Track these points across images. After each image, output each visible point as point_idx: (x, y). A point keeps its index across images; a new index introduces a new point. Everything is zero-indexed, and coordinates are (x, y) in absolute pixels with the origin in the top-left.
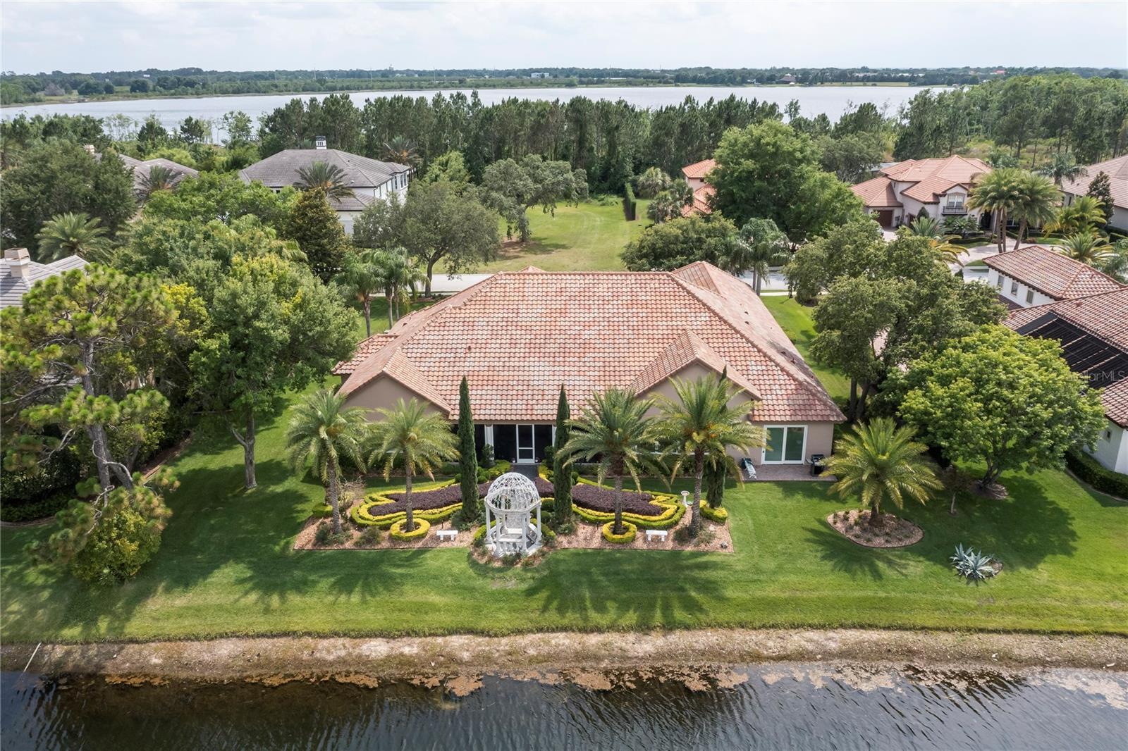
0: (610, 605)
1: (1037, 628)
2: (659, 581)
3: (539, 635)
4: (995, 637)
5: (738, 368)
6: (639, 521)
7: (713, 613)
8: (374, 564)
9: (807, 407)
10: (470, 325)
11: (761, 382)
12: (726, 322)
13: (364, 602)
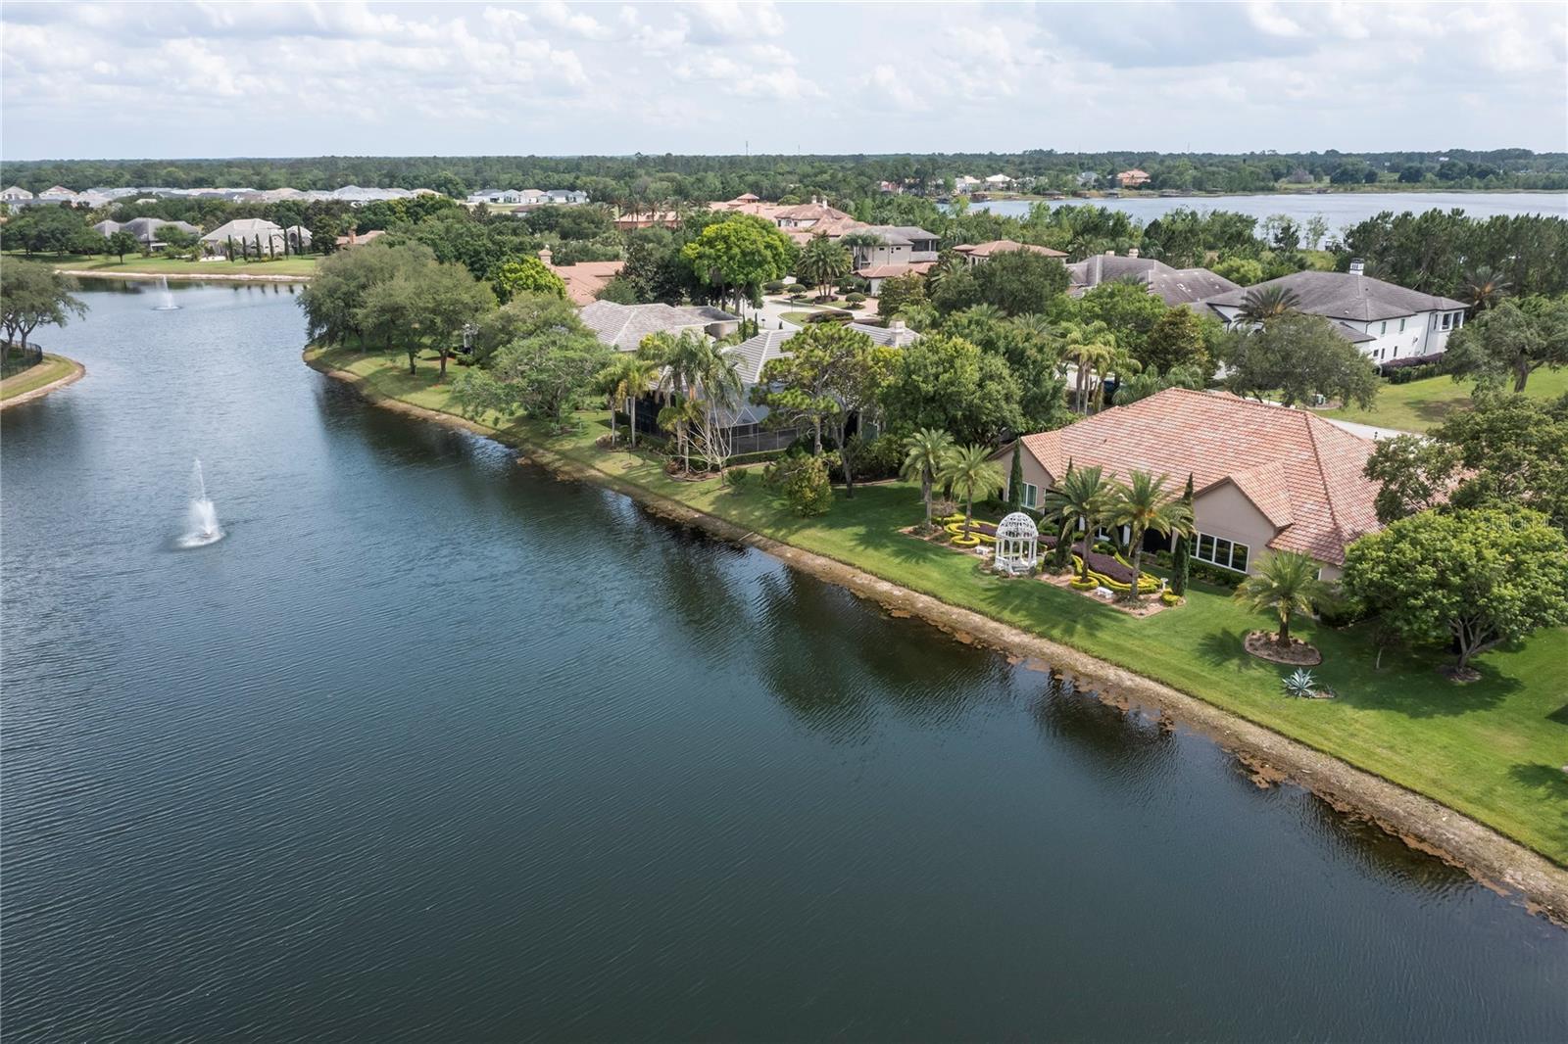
0: (1022, 612)
1: (1287, 733)
2: (1069, 613)
3: (967, 611)
4: (1249, 725)
5: (1295, 503)
6: (1106, 582)
7: (1076, 640)
8: (926, 550)
9: (1324, 548)
10: (1119, 424)
11: (1304, 519)
12: (1319, 464)
13: (899, 564)
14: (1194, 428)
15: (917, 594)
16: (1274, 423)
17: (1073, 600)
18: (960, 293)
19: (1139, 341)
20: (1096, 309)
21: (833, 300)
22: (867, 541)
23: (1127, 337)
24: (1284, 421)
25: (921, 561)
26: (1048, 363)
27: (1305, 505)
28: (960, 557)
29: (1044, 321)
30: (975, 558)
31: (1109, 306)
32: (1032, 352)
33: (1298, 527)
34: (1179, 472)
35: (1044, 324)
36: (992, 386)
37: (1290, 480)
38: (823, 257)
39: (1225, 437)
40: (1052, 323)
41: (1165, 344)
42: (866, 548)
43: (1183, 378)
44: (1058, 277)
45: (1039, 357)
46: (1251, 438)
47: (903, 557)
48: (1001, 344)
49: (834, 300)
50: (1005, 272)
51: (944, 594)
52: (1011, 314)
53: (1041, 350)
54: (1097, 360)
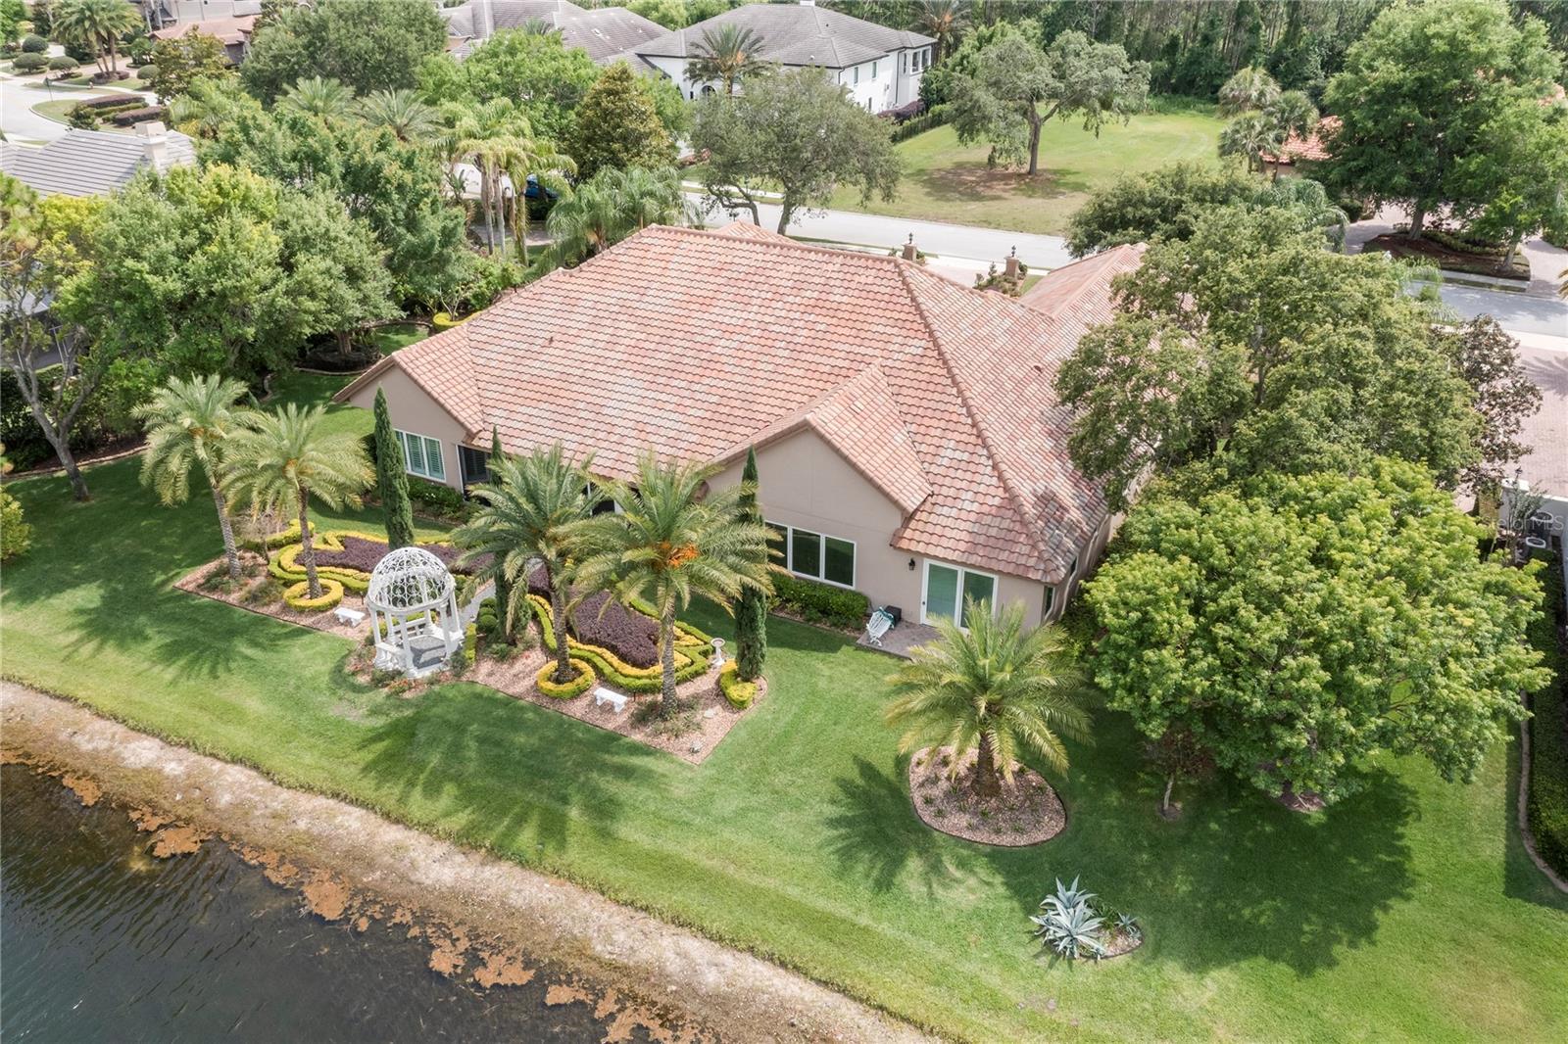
0: (450, 789)
2: (547, 773)
3: (332, 802)
5: (923, 448)
6: (608, 670)
7: (573, 854)
8: (232, 633)
9: (1000, 544)
10: (570, 303)
11: (948, 481)
12: (945, 362)
13: (174, 682)
14: (706, 303)
15: (218, 766)
16: (846, 284)
17: (551, 734)
18: (276, 59)
19: (565, 121)
20: (494, 76)
21: (121, 78)
22: (103, 625)
23: (545, 117)
24: (863, 279)
25: (221, 670)
26: (426, 186)
27: (942, 452)
28: (306, 639)
29: (415, 100)
30: (335, 639)
31: (510, 69)
32: (392, 170)
33: (940, 499)
34: (698, 396)
35: (415, 106)
36: (311, 265)
37: (901, 399)
38: (88, 13)
39: (767, 319)
40: (431, 102)
41: (605, 126)
42: (99, 649)
43: (649, 187)
44: (427, 28)
45: (408, 177)
46: (812, 318)
47: (182, 662)
48: (335, 160)
49: (123, 77)
50: (342, 23)
51: (274, 762)
52: (361, 92)
53: (409, 164)
54: (509, 162)
